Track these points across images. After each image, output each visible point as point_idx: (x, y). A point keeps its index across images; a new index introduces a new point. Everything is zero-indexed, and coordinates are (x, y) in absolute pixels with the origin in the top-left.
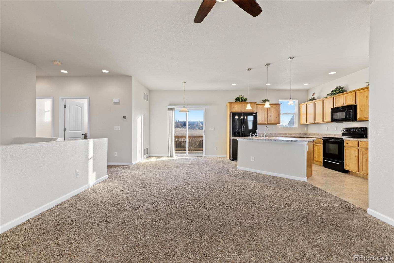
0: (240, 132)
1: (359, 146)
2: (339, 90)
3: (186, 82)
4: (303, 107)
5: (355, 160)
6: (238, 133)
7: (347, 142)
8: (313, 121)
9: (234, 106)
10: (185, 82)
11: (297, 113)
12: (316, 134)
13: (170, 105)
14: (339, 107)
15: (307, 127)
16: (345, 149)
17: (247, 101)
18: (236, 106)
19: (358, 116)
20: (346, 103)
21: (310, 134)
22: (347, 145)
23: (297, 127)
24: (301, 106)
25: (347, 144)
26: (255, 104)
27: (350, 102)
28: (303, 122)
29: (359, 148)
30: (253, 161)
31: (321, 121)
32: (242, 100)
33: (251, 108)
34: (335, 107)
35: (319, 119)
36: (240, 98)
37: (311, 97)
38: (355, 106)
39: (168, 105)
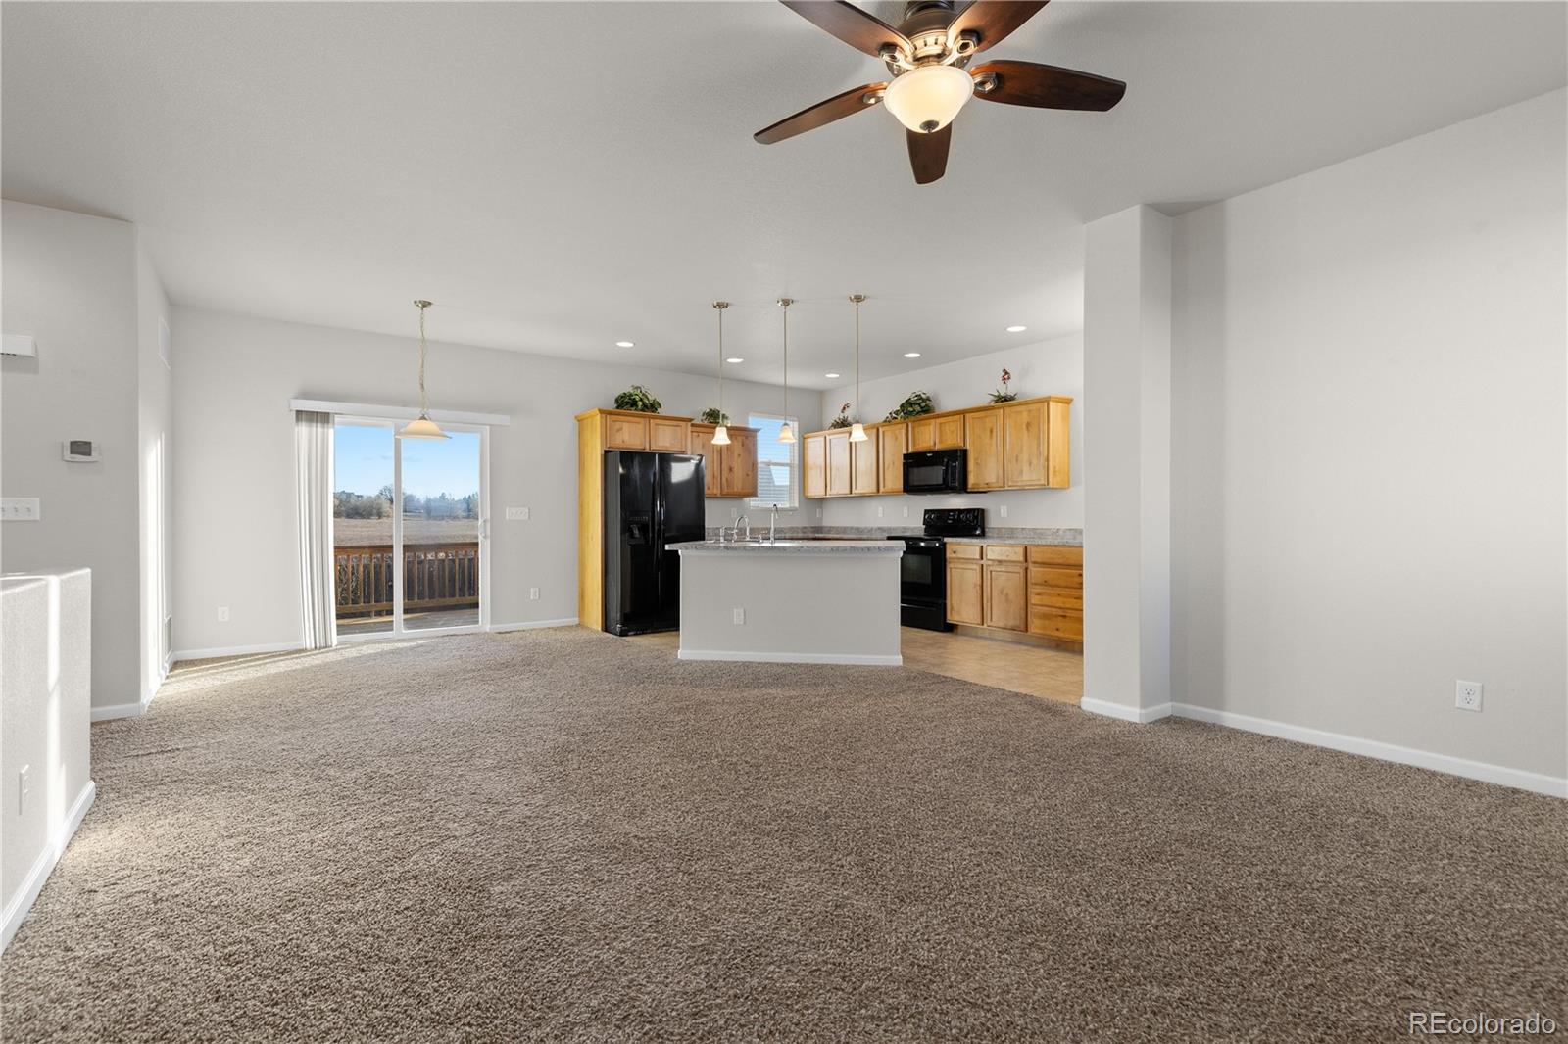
0: (648, 525)
1: (982, 559)
2: (919, 404)
3: (430, 303)
4: (815, 444)
5: (972, 595)
6: (639, 530)
7: (955, 548)
8: (848, 491)
9: (618, 425)
10: (426, 304)
11: (796, 462)
12: (852, 528)
13: (306, 395)
14: (925, 453)
15: (821, 508)
16: (949, 566)
17: (659, 410)
18: (626, 426)
19: (972, 480)
20: (941, 442)
21: (830, 529)
22: (954, 556)
23: (797, 505)
24: (809, 440)
25: (954, 553)
26: (689, 424)
27: (950, 440)
28: (816, 489)
29: (982, 562)
30: (742, 623)
31: (873, 489)
32: (645, 407)
33: (728, 442)
34: (910, 451)
35: (865, 485)
36: (637, 398)
37: (836, 415)
38: (965, 452)
39: (296, 398)
